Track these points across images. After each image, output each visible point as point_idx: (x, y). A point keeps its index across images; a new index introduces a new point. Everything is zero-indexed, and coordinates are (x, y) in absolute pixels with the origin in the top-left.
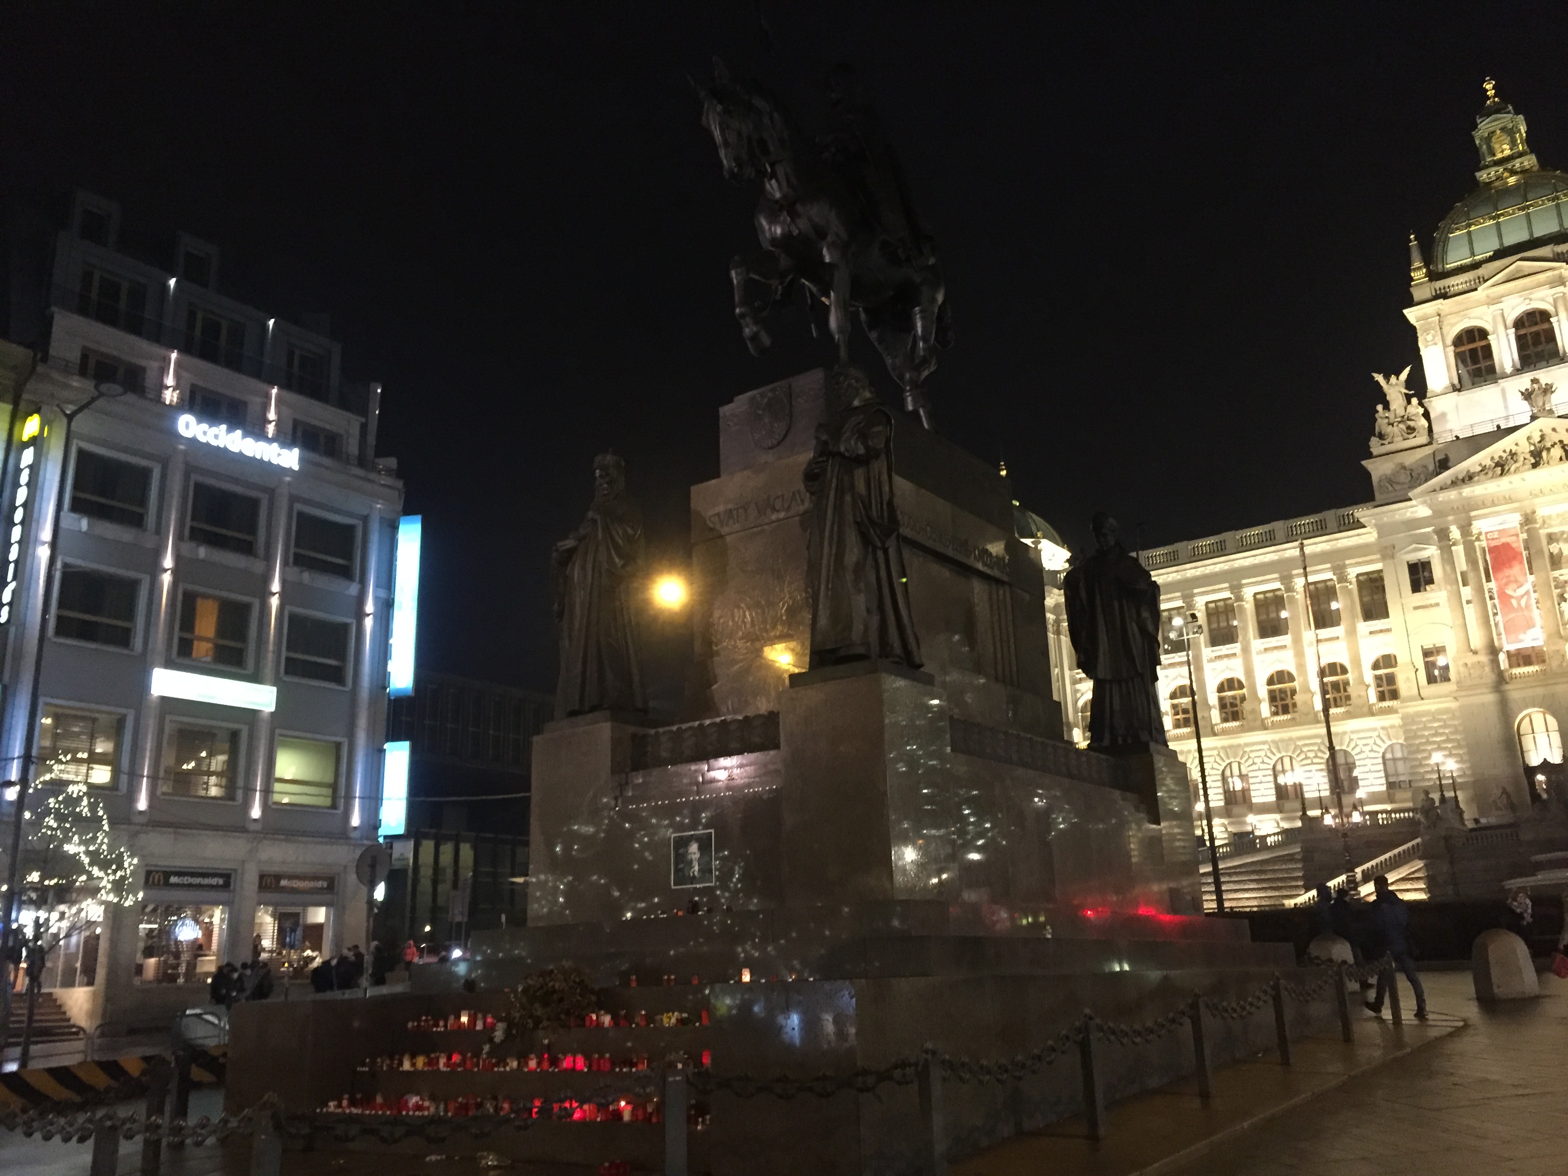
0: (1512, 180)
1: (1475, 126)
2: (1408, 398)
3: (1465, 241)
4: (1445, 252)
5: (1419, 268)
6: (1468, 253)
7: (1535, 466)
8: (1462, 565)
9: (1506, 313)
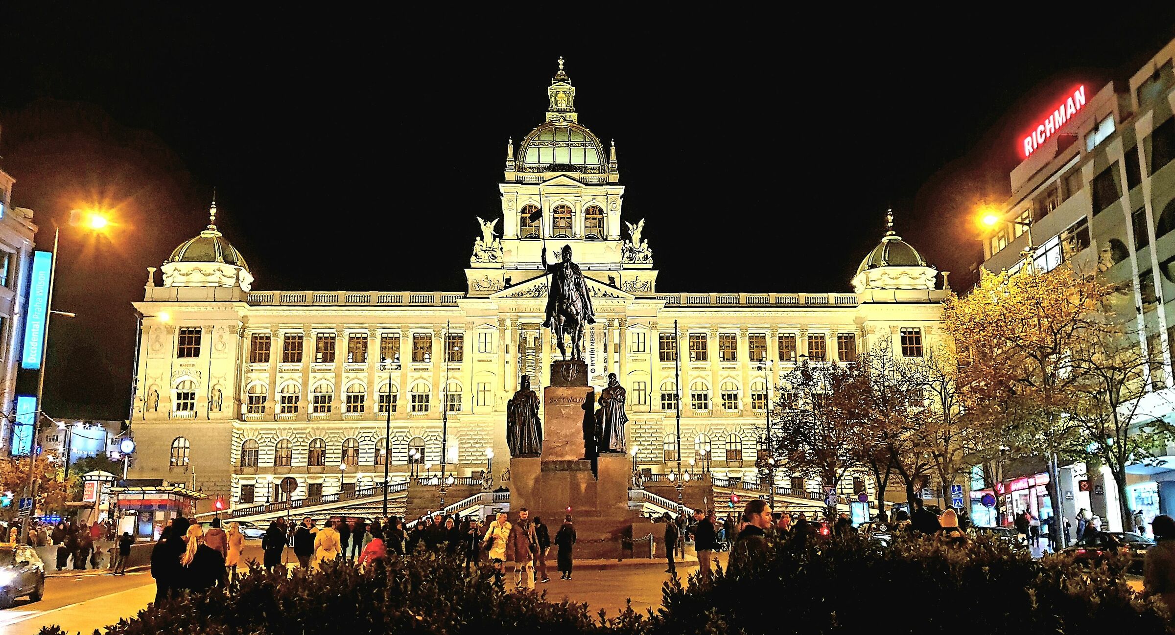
0: (565, 124)
1: (550, 85)
3: (536, 153)
4: (525, 156)
5: (511, 162)
6: (536, 161)
8: (508, 342)
9: (551, 203)
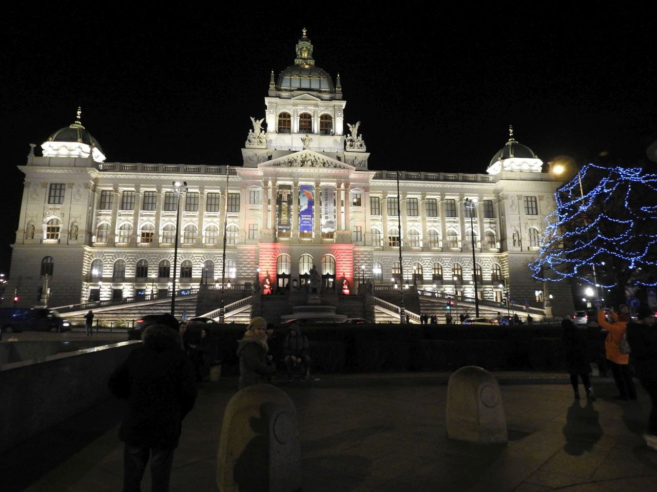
0: (307, 67)
1: (298, 43)
2: (261, 130)
3: (289, 81)
4: (281, 82)
5: (273, 84)
6: (289, 85)
7: (302, 166)
8: (270, 197)
9: (298, 110)
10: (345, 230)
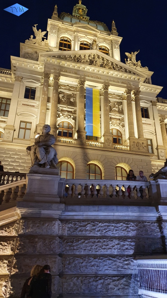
1: (75, 5)
5: (56, 14)
6: (70, 21)
7: (90, 64)
8: (51, 95)
9: (79, 37)
10: (139, 138)
